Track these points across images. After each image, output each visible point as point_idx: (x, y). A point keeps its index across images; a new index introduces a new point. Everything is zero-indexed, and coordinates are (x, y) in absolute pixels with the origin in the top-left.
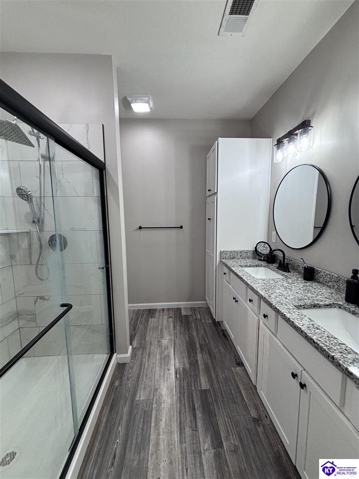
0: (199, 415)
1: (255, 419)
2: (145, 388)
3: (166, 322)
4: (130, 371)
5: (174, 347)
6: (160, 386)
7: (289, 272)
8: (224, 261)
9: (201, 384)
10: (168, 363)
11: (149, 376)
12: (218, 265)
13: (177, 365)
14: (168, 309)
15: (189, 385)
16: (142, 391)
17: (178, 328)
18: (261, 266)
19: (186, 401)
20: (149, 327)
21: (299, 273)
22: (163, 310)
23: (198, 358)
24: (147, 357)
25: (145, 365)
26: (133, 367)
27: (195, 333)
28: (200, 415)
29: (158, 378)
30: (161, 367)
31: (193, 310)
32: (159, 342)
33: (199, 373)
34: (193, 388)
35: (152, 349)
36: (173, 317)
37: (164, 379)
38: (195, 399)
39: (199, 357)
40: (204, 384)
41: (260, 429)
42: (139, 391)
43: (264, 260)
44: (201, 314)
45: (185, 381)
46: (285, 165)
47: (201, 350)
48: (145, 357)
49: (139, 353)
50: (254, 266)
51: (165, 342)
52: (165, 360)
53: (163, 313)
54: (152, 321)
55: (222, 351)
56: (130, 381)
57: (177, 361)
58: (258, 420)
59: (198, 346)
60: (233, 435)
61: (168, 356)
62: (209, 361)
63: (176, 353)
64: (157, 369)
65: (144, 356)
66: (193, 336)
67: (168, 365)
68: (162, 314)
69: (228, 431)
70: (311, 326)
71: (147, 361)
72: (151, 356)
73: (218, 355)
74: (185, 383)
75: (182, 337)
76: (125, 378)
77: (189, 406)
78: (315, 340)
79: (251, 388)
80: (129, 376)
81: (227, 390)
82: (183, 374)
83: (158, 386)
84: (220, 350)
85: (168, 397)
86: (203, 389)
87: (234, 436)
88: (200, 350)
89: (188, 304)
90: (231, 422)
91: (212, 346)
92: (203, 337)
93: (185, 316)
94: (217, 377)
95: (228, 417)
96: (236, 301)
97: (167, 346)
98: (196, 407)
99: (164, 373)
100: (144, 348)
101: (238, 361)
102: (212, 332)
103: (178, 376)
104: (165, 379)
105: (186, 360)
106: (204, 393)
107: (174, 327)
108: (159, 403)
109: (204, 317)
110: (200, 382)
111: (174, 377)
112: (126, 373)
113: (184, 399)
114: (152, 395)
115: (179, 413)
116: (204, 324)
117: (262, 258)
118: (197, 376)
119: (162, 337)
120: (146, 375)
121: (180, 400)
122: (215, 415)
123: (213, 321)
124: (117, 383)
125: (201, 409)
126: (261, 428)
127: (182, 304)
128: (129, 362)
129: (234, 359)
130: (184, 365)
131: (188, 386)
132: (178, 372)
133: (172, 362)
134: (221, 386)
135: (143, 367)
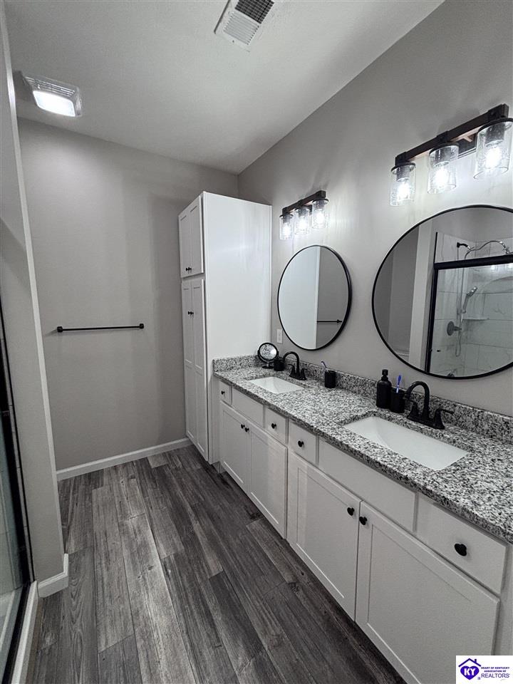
0: (218, 618)
1: (292, 583)
2: (112, 623)
3: (126, 488)
4: (74, 603)
5: (151, 526)
6: (141, 603)
7: (306, 379)
8: (220, 374)
9: (209, 570)
10: (147, 557)
11: (116, 595)
12: (211, 381)
13: (164, 554)
14: (125, 465)
15: (192, 579)
16: (108, 629)
17: (150, 491)
18: (269, 375)
19: (193, 607)
20: (94, 505)
21: (318, 379)
22: (115, 468)
23: (195, 528)
24: (103, 562)
25: (103, 578)
26: (78, 593)
27: (179, 492)
28: (220, 619)
29: (136, 592)
30: (135, 569)
31: (168, 455)
32: (121, 525)
33: (202, 553)
34: (199, 581)
35: (109, 544)
36: (137, 476)
37: (147, 589)
38: (206, 596)
39: (196, 526)
40: (214, 565)
41: (300, 594)
42: (102, 632)
43: (270, 367)
44: (183, 460)
45: (182, 574)
46: (291, 244)
47: (196, 515)
48: (100, 564)
49: (86, 560)
50: (261, 377)
51: (132, 522)
52: (140, 554)
53: (117, 473)
54: (99, 494)
55: (227, 506)
56: (78, 623)
57: (161, 546)
58: (295, 584)
59: (189, 510)
60: (271, 623)
61: (145, 545)
62: (212, 527)
63: (156, 533)
64: (129, 575)
65: (97, 562)
66: (178, 497)
67: (147, 561)
68: (114, 476)
69: (263, 619)
70: (367, 446)
71: (105, 570)
72: (112, 556)
73: (222, 515)
74: (185, 578)
75: (161, 505)
76: (65, 624)
77: (200, 613)
78: (381, 462)
79: (276, 544)
80: (74, 613)
81: (247, 560)
82: (178, 565)
83: (139, 606)
84: (223, 504)
85: (161, 616)
86: (214, 575)
87: (273, 622)
88: (193, 515)
89: (158, 449)
90: (265, 605)
91: (211, 502)
92: (194, 494)
93: (157, 468)
94: (230, 548)
95: (259, 600)
96: (247, 430)
97: (138, 527)
98: (211, 609)
99: (144, 577)
100: (94, 549)
101: (251, 513)
102: (206, 482)
103: (170, 571)
104: (149, 587)
105: (176, 540)
106: (217, 581)
107: (143, 491)
108: (147, 635)
109: (188, 463)
110: (207, 565)
111: (163, 576)
112: (65, 611)
113: (189, 606)
114: (130, 627)
115: (187, 633)
116: (191, 473)
117: (268, 365)
118: (199, 558)
119: (125, 516)
120: (110, 597)
121: (183, 610)
122: (240, 605)
123: (203, 466)
124: (48, 640)
125: (218, 608)
126: (301, 591)
127: (148, 451)
128: (67, 586)
129: (245, 511)
130: (175, 548)
131: (190, 581)
132: (168, 565)
133: (154, 551)
134: (238, 558)
135: (100, 583)
